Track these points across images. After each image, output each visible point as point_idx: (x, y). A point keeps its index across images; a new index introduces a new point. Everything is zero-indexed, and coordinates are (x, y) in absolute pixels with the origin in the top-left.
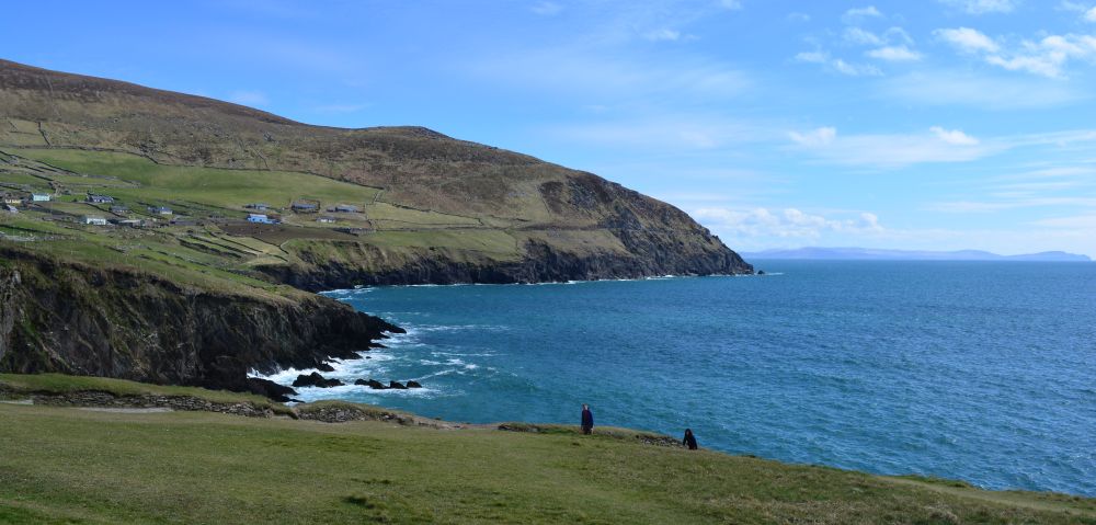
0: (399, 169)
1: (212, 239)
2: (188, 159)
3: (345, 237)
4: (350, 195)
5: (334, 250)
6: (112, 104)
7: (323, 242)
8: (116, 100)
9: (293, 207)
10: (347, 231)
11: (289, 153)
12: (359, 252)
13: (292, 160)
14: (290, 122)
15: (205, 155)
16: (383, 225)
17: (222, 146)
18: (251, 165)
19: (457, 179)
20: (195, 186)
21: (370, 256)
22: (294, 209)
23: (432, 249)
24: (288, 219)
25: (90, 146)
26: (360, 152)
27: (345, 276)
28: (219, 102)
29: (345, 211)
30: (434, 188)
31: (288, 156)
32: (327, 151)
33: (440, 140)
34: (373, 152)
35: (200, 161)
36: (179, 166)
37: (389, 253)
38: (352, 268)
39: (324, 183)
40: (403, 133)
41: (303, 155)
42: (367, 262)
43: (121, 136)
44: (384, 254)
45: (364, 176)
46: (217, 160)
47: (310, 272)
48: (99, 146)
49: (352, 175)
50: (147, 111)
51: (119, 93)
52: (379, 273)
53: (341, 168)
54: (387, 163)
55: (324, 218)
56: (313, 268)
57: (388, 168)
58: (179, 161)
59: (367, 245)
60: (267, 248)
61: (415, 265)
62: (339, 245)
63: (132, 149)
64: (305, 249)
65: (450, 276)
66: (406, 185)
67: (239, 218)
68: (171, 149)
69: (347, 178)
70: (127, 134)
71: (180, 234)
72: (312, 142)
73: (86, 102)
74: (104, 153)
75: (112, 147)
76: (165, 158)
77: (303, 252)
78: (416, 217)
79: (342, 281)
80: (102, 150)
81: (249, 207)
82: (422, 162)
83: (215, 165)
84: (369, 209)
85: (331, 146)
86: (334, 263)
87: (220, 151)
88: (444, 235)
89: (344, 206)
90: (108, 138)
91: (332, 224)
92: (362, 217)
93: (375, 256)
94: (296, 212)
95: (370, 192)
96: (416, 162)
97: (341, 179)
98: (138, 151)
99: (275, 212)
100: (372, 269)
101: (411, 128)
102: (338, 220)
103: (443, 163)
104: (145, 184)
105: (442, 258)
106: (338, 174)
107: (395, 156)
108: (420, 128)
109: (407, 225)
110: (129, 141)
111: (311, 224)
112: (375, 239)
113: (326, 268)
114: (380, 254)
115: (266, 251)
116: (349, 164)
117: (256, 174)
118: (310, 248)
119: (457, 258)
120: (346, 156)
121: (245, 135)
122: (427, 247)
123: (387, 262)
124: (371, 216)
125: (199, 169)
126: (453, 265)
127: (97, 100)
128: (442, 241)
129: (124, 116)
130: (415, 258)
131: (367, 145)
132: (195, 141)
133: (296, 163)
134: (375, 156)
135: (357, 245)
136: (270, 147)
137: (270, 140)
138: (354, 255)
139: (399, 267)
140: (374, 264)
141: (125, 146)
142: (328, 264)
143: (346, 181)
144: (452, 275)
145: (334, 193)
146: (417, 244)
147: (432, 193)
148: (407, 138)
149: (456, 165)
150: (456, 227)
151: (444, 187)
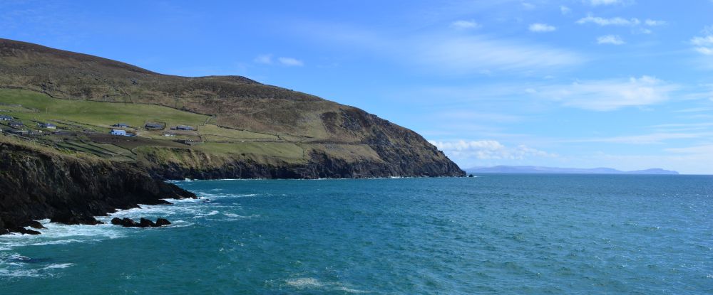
0: (224, 103)
1: (82, 145)
2: (75, 95)
3: (181, 146)
4: (188, 119)
5: (173, 155)
6: (23, 57)
7: (164, 149)
8: (26, 56)
9: (146, 126)
10: (183, 142)
11: (148, 92)
12: (190, 155)
13: (150, 96)
14: (150, 72)
15: (88, 92)
16: (209, 138)
17: (100, 86)
18: (120, 99)
19: (264, 110)
20: (78, 112)
21: (198, 159)
22: (147, 127)
23: (243, 155)
24: (141, 134)
25: (5, 85)
26: (197, 92)
27: (181, 173)
28: (102, 58)
29: (183, 129)
30: (248, 116)
31: (146, 94)
32: (174, 91)
33: (253, 84)
34: (207, 92)
35: (84, 96)
36: (68, 99)
37: (211, 157)
38: (185, 167)
39: (170, 111)
40: (228, 80)
41: (157, 93)
42: (195, 162)
43: (28, 79)
44: (208, 157)
45: (199, 108)
46: (96, 96)
47: (153, 168)
48: (10, 85)
49: (191, 107)
50: (47, 63)
51: (29, 50)
52: (203, 171)
53: (183, 102)
54: (215, 99)
55: (167, 133)
56: (156, 165)
57: (217, 102)
58: (68, 96)
59: (196, 152)
60: (121, 151)
61: (230, 165)
62: (176, 151)
63: (35, 88)
64: (151, 153)
65: (255, 174)
66: (228, 114)
67: (106, 132)
68: (64, 88)
69: (187, 109)
70: (32, 77)
71: (58, 141)
72: (164, 85)
73: (4, 55)
74: (15, 90)
75: (20, 85)
76: (59, 94)
77: (149, 155)
78: (234, 134)
79: (176, 175)
80: (13, 88)
81: (115, 126)
82: (240, 98)
83: (94, 99)
84: (200, 128)
85: (176, 87)
86: (172, 163)
87: (98, 90)
88: (253, 146)
89: (183, 126)
90: (18, 79)
91: (173, 137)
92: (195, 133)
93: (202, 159)
94: (148, 130)
95: (203, 117)
96: (236, 98)
97: (183, 109)
98: (40, 89)
99: (132, 130)
100: (199, 168)
101: (233, 77)
102: (177, 135)
103: (255, 100)
104: (42, 110)
105: (250, 161)
106: (181, 106)
107: (222, 94)
108: (240, 77)
109: (227, 139)
110: (33, 82)
111: (157, 137)
112: (202, 147)
113: (166, 166)
114: (206, 158)
115: (120, 153)
116: (189, 99)
117: (123, 105)
118: (154, 152)
119: (261, 161)
120: (187, 95)
121: (116, 80)
122: (240, 153)
123: (210, 163)
124: (201, 133)
125: (82, 101)
126: (258, 166)
127: (12, 55)
128: (250, 150)
129: (31, 66)
130: (231, 161)
131: (202, 87)
132: (81, 83)
133: (152, 99)
134: (207, 95)
135: (189, 151)
136: (134, 88)
137: (134, 83)
138: (187, 158)
139: (219, 167)
140: (202, 164)
141: (30, 86)
142: (167, 164)
143: (186, 111)
144: (258, 173)
145: (176, 117)
146: (234, 151)
147: (246, 119)
148: (231, 83)
149: (264, 101)
150: (262, 141)
151: (255, 115)
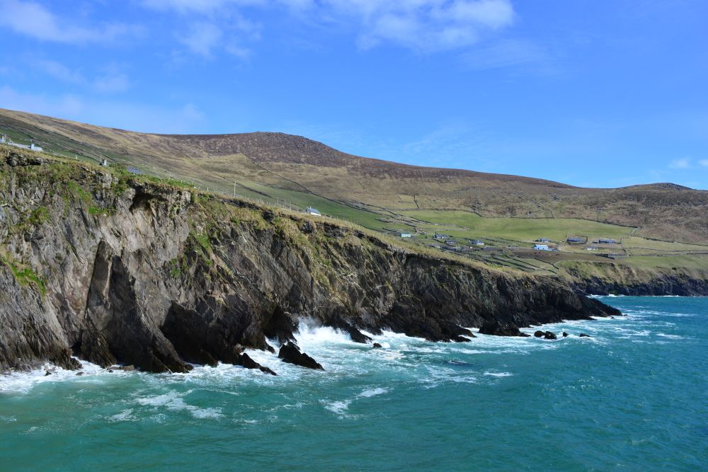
0: (650, 213)
1: (507, 259)
2: (501, 213)
3: (604, 260)
4: (611, 232)
5: (595, 269)
6: (456, 183)
7: (586, 263)
8: (459, 181)
9: (568, 240)
10: (606, 256)
11: (568, 206)
12: (614, 270)
13: (570, 211)
14: (570, 187)
15: (512, 210)
16: (635, 252)
17: (523, 204)
18: (542, 215)
19: (698, 218)
20: (504, 229)
21: (623, 273)
22: (569, 242)
23: (674, 269)
24: (563, 249)
25: (442, 208)
26: (620, 203)
27: (604, 287)
28: (523, 177)
29: (606, 242)
30: (678, 226)
31: (568, 208)
32: (595, 204)
33: (684, 191)
34: (630, 203)
35: (508, 214)
36: (494, 217)
37: (638, 271)
38: (608, 281)
39: (593, 225)
40: (654, 188)
41: (578, 207)
42: (620, 277)
43: (460, 201)
44: (634, 272)
45: (623, 220)
46: (519, 213)
47: (575, 283)
48: (447, 208)
49: (614, 219)
50: (476, 186)
51: (461, 176)
52: (629, 286)
53: (605, 215)
54: (641, 210)
55: (589, 247)
56: (578, 280)
57: (642, 213)
58: (495, 215)
59: (621, 266)
60: (543, 265)
61: (660, 280)
62: (599, 265)
63: (467, 209)
64: (573, 267)
65: (689, 290)
66: (655, 224)
67: (529, 248)
68: (491, 207)
69: (610, 221)
70: (464, 200)
71: (486, 256)
72: (584, 198)
73: (442, 182)
74: (450, 212)
75: (454, 208)
76: (487, 213)
77: (571, 270)
78: (663, 246)
79: (600, 290)
80: (449, 210)
81: (537, 241)
82: (669, 207)
83: (518, 216)
84: (625, 241)
85: (597, 200)
86: (595, 278)
87: (521, 207)
88: (686, 259)
89: (605, 239)
90: (453, 202)
91: (596, 251)
92: (619, 247)
93: (627, 273)
94: (570, 244)
95: (627, 230)
96: (664, 207)
97: (605, 222)
98: (470, 209)
99: (554, 244)
100: (624, 283)
101: (660, 184)
102: (600, 248)
103: (687, 207)
104: (472, 228)
105: (683, 276)
106: (603, 218)
107: (646, 204)
108: (667, 184)
109: (654, 252)
110: (465, 204)
111: (578, 251)
112: (628, 261)
113: (588, 281)
114: (631, 272)
115: (542, 267)
116: (612, 211)
117: (545, 220)
118: (576, 267)
119: (696, 276)
120: (609, 207)
121: (538, 196)
122: (670, 267)
123: (636, 278)
124: (625, 246)
125: (507, 218)
126: (692, 281)
127: (448, 181)
128: (682, 263)
129: (463, 189)
130: (660, 276)
131: (626, 198)
132: (506, 202)
133: (572, 213)
134: (631, 206)
135: (613, 265)
136: (555, 203)
137: (555, 199)
138: (610, 273)
139: (646, 281)
140: (627, 279)
141: (463, 207)
142: (590, 278)
143: (609, 223)
144: (693, 289)
145: (598, 231)
146: (663, 265)
147: (676, 229)
148: (657, 191)
149: (697, 208)
150: (696, 254)
151: (687, 225)
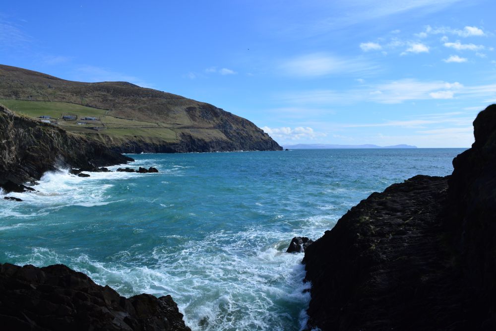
0: (116, 101)
2: (7, 96)
3: (91, 131)
4: (92, 112)
9: (64, 117)
10: (92, 128)
11: (60, 93)
12: (99, 138)
13: (62, 96)
14: (60, 80)
15: (16, 94)
16: (110, 126)
17: (25, 90)
18: (41, 99)
19: (145, 105)
21: (104, 140)
22: (64, 119)
23: (135, 137)
24: (61, 123)
26: (96, 93)
28: (23, 69)
29: (90, 119)
30: (134, 110)
31: (59, 95)
32: (80, 92)
33: (135, 87)
34: (103, 93)
35: (14, 97)
36: (2, 99)
37: (114, 138)
39: (78, 107)
40: (118, 85)
41: (67, 94)
44: (111, 139)
45: (99, 104)
46: (22, 96)
49: (93, 104)
53: (87, 100)
54: (110, 98)
55: (80, 122)
57: (111, 100)
58: (2, 97)
59: (102, 135)
61: (127, 144)
62: (88, 135)
65: (144, 150)
66: (120, 108)
69: (90, 105)
72: (71, 88)
78: (125, 122)
81: (41, 117)
82: (128, 97)
83: (21, 99)
84: (102, 118)
85: (81, 90)
87: (24, 92)
88: (141, 130)
89: (90, 117)
91: (84, 125)
92: (99, 122)
93: (107, 140)
94: (65, 120)
95: (103, 111)
96: (124, 98)
97: (87, 105)
99: (54, 120)
101: (121, 82)
102: (87, 123)
103: (138, 98)
105: (140, 141)
106: (86, 103)
107: (114, 95)
108: (125, 83)
109: (122, 126)
111: (73, 125)
112: (107, 132)
114: (110, 139)
116: (91, 98)
117: (43, 103)
119: (148, 141)
120: (89, 95)
121: (37, 85)
122: (133, 136)
123: (113, 143)
124: (103, 122)
125: (13, 100)
126: (146, 144)
128: (139, 133)
130: (127, 141)
131: (100, 90)
132: (11, 87)
133: (64, 98)
134: (104, 95)
135: (98, 135)
136: (50, 90)
137: (50, 87)
138: (96, 140)
139: (120, 145)
140: (107, 144)
143: (90, 106)
144: (146, 149)
145: (83, 112)
146: (128, 134)
147: (133, 112)
148: (120, 87)
149: (144, 99)
150: (146, 127)
151: (139, 109)
